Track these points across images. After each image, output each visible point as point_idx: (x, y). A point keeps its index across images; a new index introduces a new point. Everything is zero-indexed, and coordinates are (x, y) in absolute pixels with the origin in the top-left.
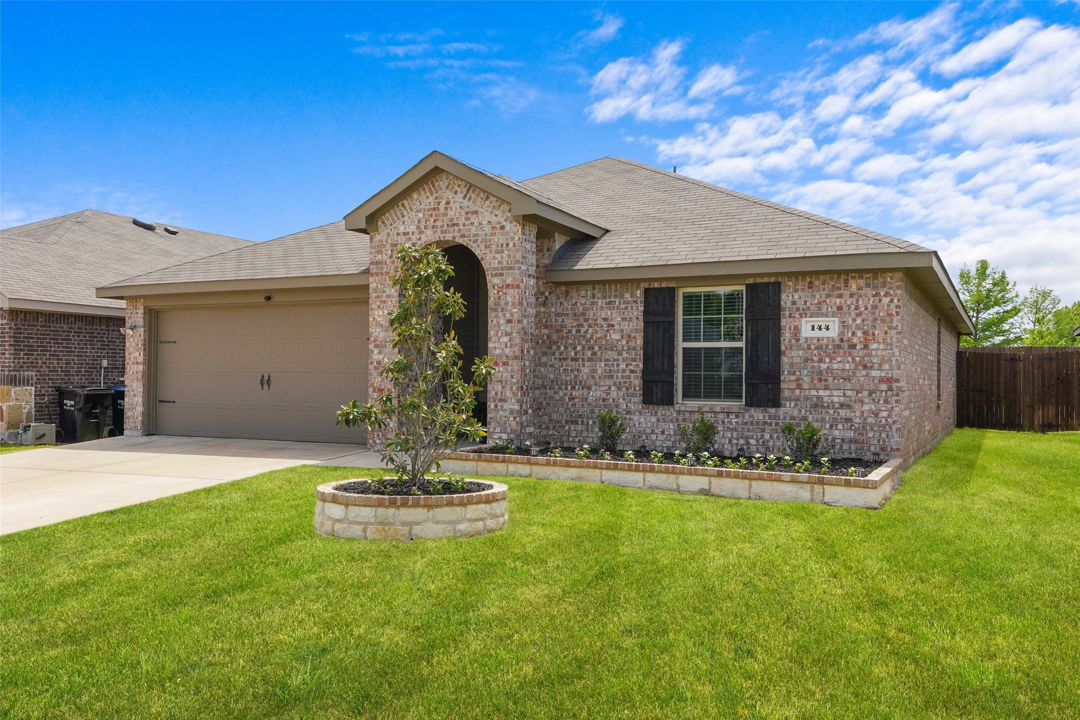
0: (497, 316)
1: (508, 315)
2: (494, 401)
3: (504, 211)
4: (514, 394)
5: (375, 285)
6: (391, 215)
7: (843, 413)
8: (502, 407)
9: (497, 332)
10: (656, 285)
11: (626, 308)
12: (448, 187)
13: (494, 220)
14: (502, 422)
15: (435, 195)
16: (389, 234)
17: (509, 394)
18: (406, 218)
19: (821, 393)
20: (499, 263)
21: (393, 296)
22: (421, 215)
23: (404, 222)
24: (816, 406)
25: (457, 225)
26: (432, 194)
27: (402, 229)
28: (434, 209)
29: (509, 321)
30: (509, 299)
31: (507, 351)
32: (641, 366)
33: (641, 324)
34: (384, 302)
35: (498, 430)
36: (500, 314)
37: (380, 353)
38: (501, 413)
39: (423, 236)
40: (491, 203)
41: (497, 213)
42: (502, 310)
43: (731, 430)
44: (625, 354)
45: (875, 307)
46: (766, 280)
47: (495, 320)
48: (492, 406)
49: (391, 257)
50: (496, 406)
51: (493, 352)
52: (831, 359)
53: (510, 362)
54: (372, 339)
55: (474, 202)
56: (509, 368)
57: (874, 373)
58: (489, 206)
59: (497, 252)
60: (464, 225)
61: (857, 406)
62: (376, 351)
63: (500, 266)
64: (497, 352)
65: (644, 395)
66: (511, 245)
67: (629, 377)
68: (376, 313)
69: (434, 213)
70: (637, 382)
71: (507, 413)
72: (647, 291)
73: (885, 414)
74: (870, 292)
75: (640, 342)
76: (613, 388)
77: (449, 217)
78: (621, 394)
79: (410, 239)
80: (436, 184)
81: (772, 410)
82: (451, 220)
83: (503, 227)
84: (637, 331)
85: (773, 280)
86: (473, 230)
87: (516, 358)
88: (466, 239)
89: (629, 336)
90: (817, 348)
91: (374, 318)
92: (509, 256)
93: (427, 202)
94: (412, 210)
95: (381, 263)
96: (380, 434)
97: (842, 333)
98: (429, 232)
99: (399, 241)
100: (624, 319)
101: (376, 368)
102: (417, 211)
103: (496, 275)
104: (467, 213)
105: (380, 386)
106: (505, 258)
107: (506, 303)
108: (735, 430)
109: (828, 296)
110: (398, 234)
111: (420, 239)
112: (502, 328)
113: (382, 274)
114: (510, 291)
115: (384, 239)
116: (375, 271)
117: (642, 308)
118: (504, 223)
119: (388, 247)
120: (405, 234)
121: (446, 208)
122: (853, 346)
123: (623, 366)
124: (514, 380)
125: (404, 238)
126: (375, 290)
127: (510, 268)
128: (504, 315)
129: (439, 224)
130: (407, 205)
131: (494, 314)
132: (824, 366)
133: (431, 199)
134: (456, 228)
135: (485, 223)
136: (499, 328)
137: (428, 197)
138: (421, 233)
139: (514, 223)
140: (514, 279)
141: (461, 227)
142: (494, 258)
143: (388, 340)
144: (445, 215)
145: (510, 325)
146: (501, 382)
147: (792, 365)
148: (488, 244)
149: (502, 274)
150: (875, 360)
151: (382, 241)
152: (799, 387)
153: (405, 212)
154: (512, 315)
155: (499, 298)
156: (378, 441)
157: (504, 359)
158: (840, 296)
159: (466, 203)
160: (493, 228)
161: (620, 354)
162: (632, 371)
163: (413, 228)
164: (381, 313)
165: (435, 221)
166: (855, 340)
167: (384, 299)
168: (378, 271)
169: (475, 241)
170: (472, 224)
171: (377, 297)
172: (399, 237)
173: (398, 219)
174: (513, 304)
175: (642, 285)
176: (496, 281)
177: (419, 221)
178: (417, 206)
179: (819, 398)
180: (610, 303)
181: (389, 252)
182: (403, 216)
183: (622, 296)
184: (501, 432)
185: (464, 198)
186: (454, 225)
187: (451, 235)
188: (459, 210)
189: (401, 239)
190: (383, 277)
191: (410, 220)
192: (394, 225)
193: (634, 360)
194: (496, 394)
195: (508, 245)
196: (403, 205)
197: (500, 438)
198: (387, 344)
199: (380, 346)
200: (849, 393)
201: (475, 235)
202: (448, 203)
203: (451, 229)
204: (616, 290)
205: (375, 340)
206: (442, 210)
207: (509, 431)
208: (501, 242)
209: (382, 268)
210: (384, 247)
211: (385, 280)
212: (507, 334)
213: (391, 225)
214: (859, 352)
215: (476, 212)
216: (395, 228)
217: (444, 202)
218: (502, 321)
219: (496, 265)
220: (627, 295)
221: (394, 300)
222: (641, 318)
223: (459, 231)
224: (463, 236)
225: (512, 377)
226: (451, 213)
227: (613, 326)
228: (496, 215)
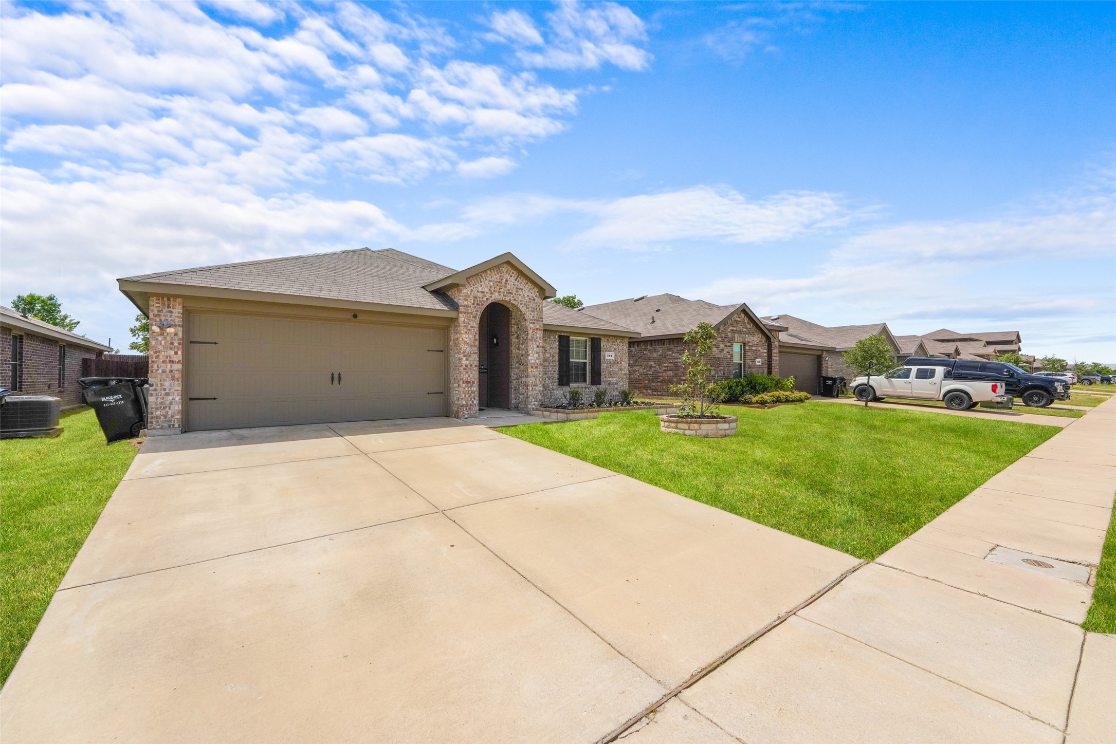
0: (532, 344)
1: (537, 343)
2: (531, 386)
3: (535, 292)
4: (541, 383)
5: (463, 319)
6: (473, 279)
7: (616, 386)
8: (535, 389)
9: (533, 352)
10: (563, 334)
11: (552, 343)
12: (507, 272)
13: (530, 295)
14: (535, 396)
15: (500, 275)
16: (472, 290)
17: (538, 382)
18: (483, 283)
19: (611, 379)
20: (533, 317)
21: (475, 327)
22: (492, 284)
23: (481, 286)
24: (609, 384)
25: (512, 293)
26: (498, 274)
27: (480, 289)
28: (499, 282)
29: (538, 347)
30: (538, 335)
31: (537, 361)
32: (557, 369)
33: (558, 351)
34: (469, 330)
35: (533, 400)
36: (534, 343)
37: (467, 360)
38: (534, 392)
39: (493, 295)
40: (529, 286)
41: (532, 292)
42: (535, 341)
43: (587, 394)
44: (551, 364)
45: (623, 350)
46: (596, 337)
47: (532, 346)
48: (531, 389)
49: (473, 304)
50: (532, 389)
51: (531, 361)
52: (613, 367)
53: (539, 367)
54: (462, 352)
55: (521, 284)
56: (538, 370)
57: (623, 372)
58: (528, 288)
59: (532, 311)
60: (515, 294)
61: (619, 383)
62: (464, 359)
63: (533, 318)
64: (533, 361)
65: (559, 382)
66: (538, 309)
67: (553, 374)
68: (464, 336)
69: (499, 284)
70: (556, 376)
71: (537, 392)
72: (560, 336)
73: (625, 386)
74: (621, 344)
75: (557, 358)
76: (547, 379)
77: (507, 288)
78: (550, 381)
79: (485, 296)
80: (501, 269)
81: (598, 386)
82: (509, 290)
83: (534, 300)
84: (556, 353)
85: (598, 337)
86: (520, 299)
87: (542, 365)
88: (516, 302)
89: (553, 356)
90: (610, 363)
91: (463, 339)
92: (537, 314)
93: (495, 277)
94: (486, 280)
95: (467, 306)
96: (468, 408)
97: (615, 358)
98: (496, 294)
99: (478, 296)
100: (551, 348)
101: (464, 369)
102: (489, 281)
103: (532, 323)
104: (517, 288)
105: (468, 379)
106: (536, 315)
107: (537, 338)
108: (588, 394)
109: (612, 345)
110: (478, 291)
111: (491, 297)
112: (535, 350)
113: (468, 313)
114: (538, 332)
115: (469, 293)
116: (463, 310)
117: (558, 344)
118: (535, 298)
119: (472, 298)
120: (482, 292)
121: (506, 283)
122: (618, 363)
123: (550, 369)
124: (540, 376)
125: (481, 294)
126: (464, 322)
127: (538, 321)
128: (536, 343)
129: (502, 291)
130: (483, 276)
131: (531, 342)
132: (611, 370)
133: (498, 276)
134: (512, 295)
135: (526, 295)
136: (534, 349)
137: (496, 275)
138: (492, 293)
139: (539, 299)
140: (540, 326)
141: (514, 295)
142: (531, 314)
143: (472, 352)
144: (505, 287)
145: (538, 348)
146: (534, 376)
147: (603, 369)
148: (527, 306)
149: (534, 323)
150: (623, 368)
151: (468, 294)
152: (605, 377)
153: (482, 280)
154: (539, 343)
155: (533, 335)
156: (466, 413)
157: (536, 365)
158: (615, 345)
159: (516, 283)
160: (530, 299)
161: (549, 364)
162: (554, 371)
163: (487, 290)
164: (467, 336)
165: (500, 289)
166: (618, 361)
167: (469, 328)
168: (465, 311)
169: (521, 304)
170: (520, 294)
171: (464, 327)
172: (478, 293)
173: (478, 283)
174: (540, 338)
175: (558, 333)
176: (532, 326)
177: (491, 287)
178: (489, 278)
179: (610, 381)
180: (545, 340)
181: (472, 301)
182: (481, 282)
183: (549, 338)
184: (534, 402)
185: (516, 280)
186: (510, 293)
187: (509, 298)
188: (513, 286)
189: (480, 295)
190: (469, 315)
191: (485, 285)
192: (475, 286)
193: (555, 366)
194: (532, 382)
195: (537, 309)
196: (481, 275)
197: (534, 404)
198: (472, 355)
199: (468, 356)
200: (617, 379)
201: (521, 301)
202: (507, 280)
203: (509, 295)
204: (548, 334)
205: (464, 352)
206: (504, 284)
207: (538, 401)
208: (533, 307)
209: (468, 310)
210: (469, 297)
211: (470, 317)
212: (537, 353)
213: (473, 285)
214: (619, 365)
215: (522, 289)
216: (476, 288)
217: (505, 280)
218: (535, 346)
219: (532, 318)
220: (552, 337)
221: (476, 329)
222: (557, 348)
223: (513, 297)
224: (515, 300)
225: (539, 374)
226: (508, 287)
227: (547, 351)
228: (531, 293)
